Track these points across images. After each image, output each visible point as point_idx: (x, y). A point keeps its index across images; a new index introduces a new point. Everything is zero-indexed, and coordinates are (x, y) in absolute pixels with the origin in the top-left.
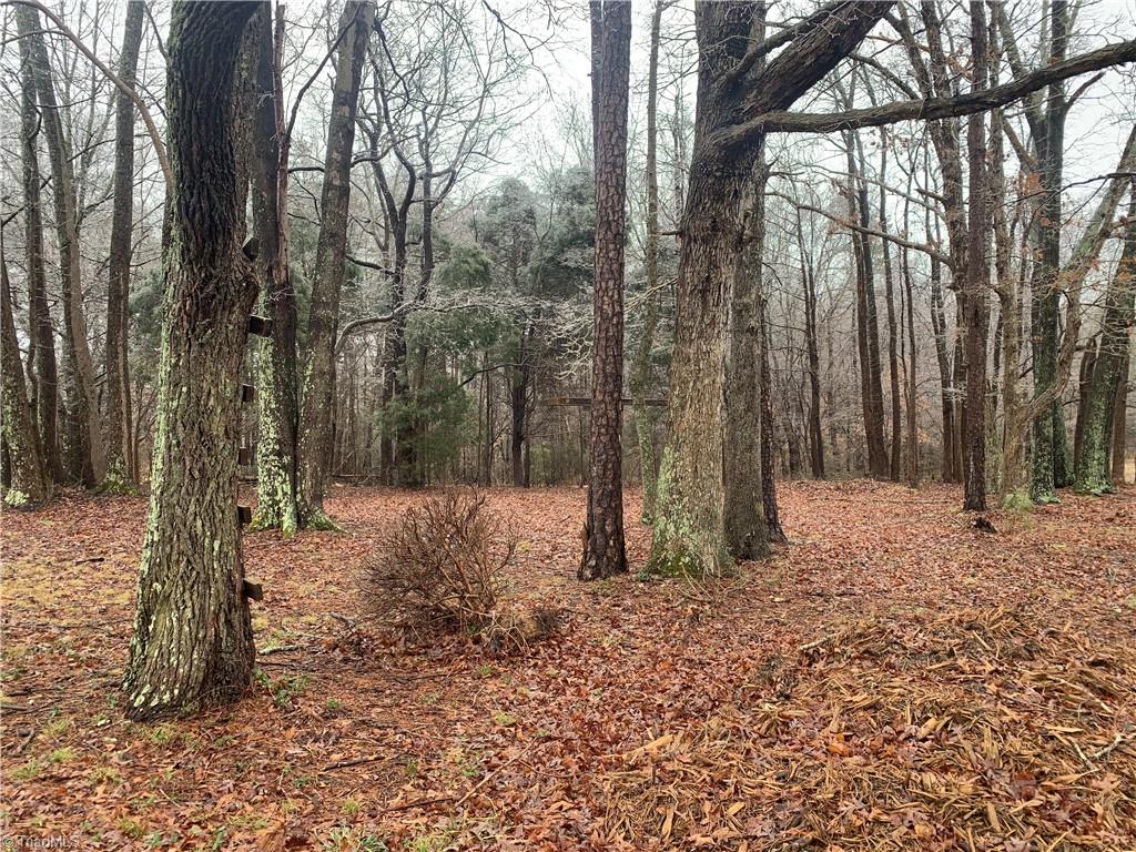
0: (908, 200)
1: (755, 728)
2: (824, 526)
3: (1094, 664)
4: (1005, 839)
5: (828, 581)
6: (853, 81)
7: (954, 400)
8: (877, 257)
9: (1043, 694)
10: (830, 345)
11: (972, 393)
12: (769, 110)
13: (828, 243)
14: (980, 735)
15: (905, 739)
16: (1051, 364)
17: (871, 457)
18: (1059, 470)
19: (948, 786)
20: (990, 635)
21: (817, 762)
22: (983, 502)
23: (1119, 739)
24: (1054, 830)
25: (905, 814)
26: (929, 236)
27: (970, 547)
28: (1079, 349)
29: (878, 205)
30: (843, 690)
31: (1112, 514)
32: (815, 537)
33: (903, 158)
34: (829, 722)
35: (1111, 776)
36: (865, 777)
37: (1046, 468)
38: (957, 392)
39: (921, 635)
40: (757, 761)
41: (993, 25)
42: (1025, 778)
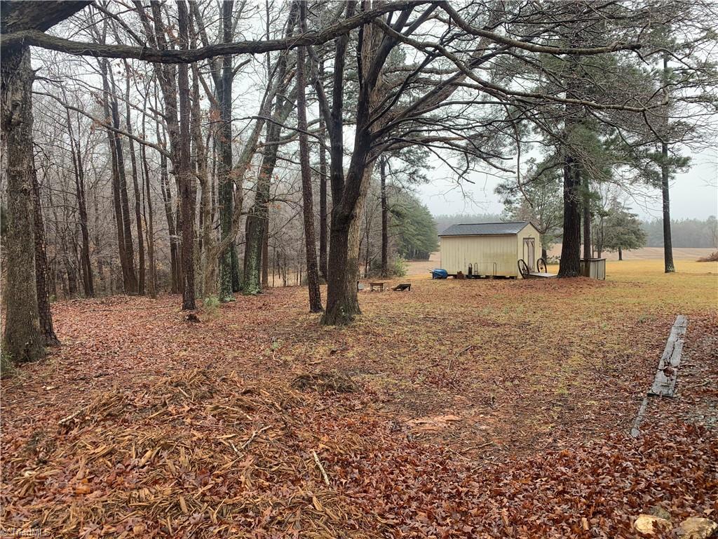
0: (145, 114)
1: (16, 493)
2: (90, 330)
3: (245, 393)
4: (190, 516)
5: (89, 368)
6: (105, 27)
7: (177, 243)
8: (126, 149)
9: (217, 417)
10: (96, 205)
11: (185, 239)
12: (29, 28)
13: (92, 136)
14: (178, 453)
15: (131, 469)
16: (229, 222)
17: (125, 280)
18: (235, 281)
19: (156, 495)
20: (189, 388)
21: (65, 505)
22: (193, 304)
23: (254, 434)
24: (219, 500)
25: (127, 522)
26: (159, 139)
27: (184, 333)
28: (243, 214)
29: (126, 115)
30: (89, 447)
31: (261, 305)
32: (83, 338)
33: (141, 87)
34: (77, 473)
35: (250, 457)
36: (99, 506)
37: (228, 282)
38: (178, 237)
39: (146, 396)
40: (16, 518)
41: (191, 15)
42: (204, 473)
